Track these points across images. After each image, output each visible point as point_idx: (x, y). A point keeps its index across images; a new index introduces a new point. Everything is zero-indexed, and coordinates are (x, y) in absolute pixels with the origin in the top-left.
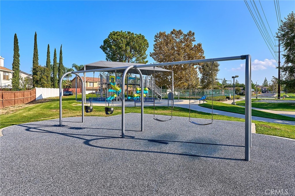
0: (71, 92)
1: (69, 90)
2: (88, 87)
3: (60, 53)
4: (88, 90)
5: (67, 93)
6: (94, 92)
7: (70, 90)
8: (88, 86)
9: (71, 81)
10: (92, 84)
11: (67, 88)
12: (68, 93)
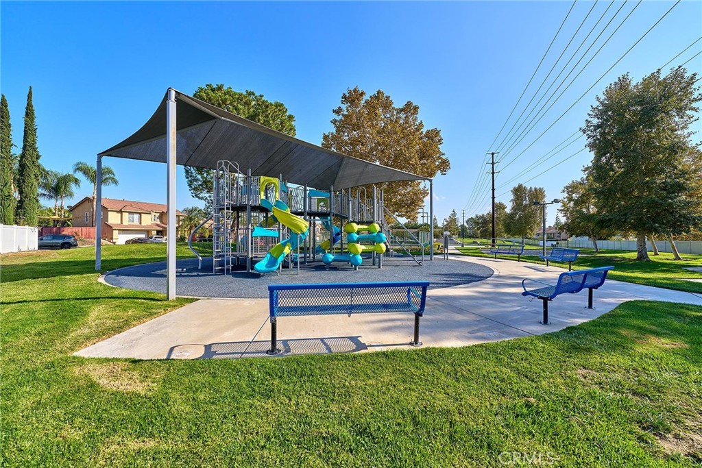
0: (69, 237)
1: (63, 233)
2: (124, 223)
3: (27, 114)
4: (124, 231)
5: (54, 241)
6: (143, 236)
7: (67, 231)
8: (126, 222)
9: (72, 209)
10: (136, 216)
11: (55, 226)
12: (61, 241)
